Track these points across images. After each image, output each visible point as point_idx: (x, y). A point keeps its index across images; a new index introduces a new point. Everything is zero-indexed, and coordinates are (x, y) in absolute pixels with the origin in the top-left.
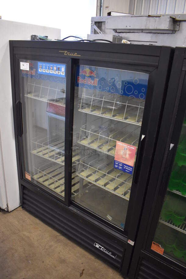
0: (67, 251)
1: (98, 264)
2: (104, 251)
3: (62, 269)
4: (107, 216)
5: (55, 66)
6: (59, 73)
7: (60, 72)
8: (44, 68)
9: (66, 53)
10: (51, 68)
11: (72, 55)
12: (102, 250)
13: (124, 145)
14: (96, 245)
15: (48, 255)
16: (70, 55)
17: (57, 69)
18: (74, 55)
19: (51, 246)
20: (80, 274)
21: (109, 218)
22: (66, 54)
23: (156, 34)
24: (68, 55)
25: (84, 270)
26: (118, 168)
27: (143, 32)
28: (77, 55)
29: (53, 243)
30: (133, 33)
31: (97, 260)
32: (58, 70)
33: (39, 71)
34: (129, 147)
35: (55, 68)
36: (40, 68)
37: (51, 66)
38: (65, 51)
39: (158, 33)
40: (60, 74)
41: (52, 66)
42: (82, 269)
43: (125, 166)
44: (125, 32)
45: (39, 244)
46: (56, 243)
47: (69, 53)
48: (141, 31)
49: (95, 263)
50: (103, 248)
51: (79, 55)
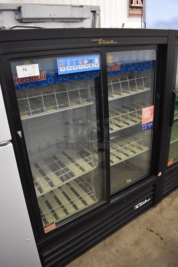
0: (125, 238)
1: (142, 219)
2: (143, 204)
3: (146, 244)
4: (127, 182)
5: (85, 59)
6: (91, 66)
7: (93, 64)
8: (69, 65)
9: (101, 41)
10: (81, 62)
11: (108, 43)
12: (141, 205)
13: (147, 109)
14: (135, 208)
15: (128, 254)
16: (105, 43)
17: (89, 62)
18: (111, 43)
19: (117, 251)
20: (151, 232)
21: (129, 181)
22: (102, 43)
23: (68, 23)
24: (104, 43)
25: (147, 229)
26: (144, 130)
27: (54, 21)
28: (113, 42)
29: (113, 249)
30: (44, 23)
31: (138, 218)
32: (91, 63)
33: (61, 70)
34: (150, 108)
35: (86, 62)
36: (62, 66)
37: (80, 61)
38: (100, 39)
39: (69, 22)
40: (93, 67)
41: (82, 59)
42: (146, 230)
43: (148, 124)
44: (34, 22)
45: (112, 262)
46: (114, 246)
47: (104, 41)
48: (52, 20)
49: (141, 220)
50: (140, 204)
51: (115, 42)
